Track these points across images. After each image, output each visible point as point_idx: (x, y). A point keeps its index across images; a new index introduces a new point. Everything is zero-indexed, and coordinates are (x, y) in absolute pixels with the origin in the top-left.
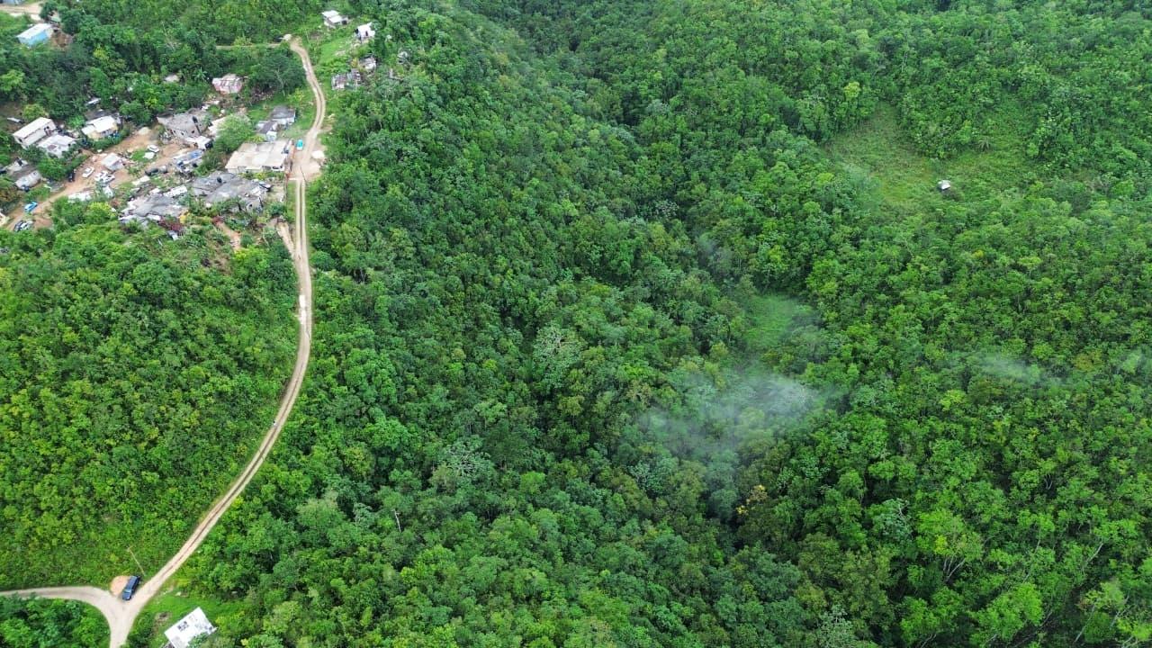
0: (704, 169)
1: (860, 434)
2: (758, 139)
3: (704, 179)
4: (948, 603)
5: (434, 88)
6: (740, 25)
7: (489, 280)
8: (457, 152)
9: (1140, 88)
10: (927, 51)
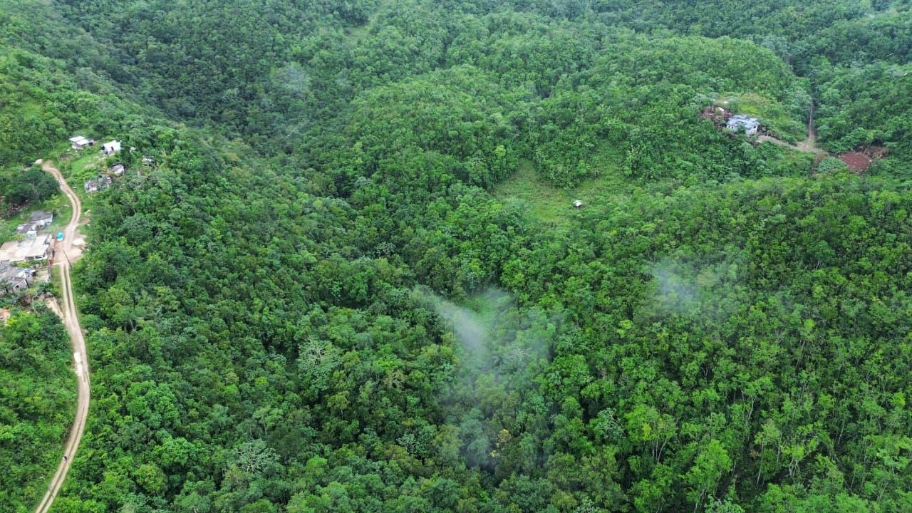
0: (408, 218)
1: (568, 370)
2: (443, 192)
3: (408, 224)
4: (664, 474)
5: (179, 178)
6: (412, 119)
7: (249, 318)
8: (205, 224)
9: (681, 123)
10: (543, 121)
